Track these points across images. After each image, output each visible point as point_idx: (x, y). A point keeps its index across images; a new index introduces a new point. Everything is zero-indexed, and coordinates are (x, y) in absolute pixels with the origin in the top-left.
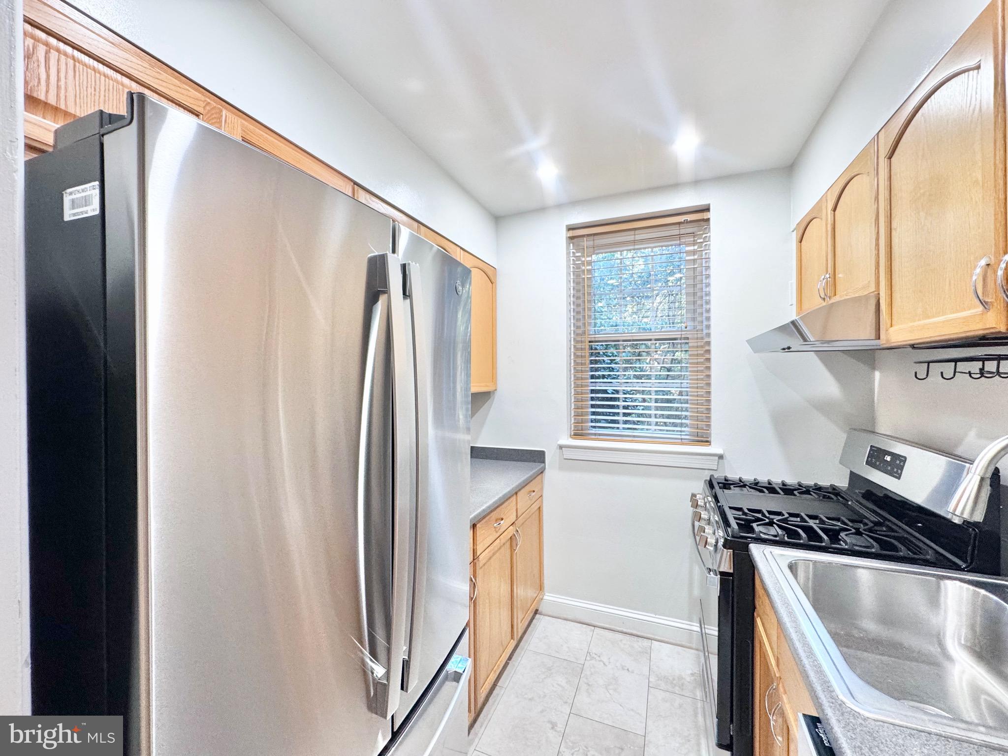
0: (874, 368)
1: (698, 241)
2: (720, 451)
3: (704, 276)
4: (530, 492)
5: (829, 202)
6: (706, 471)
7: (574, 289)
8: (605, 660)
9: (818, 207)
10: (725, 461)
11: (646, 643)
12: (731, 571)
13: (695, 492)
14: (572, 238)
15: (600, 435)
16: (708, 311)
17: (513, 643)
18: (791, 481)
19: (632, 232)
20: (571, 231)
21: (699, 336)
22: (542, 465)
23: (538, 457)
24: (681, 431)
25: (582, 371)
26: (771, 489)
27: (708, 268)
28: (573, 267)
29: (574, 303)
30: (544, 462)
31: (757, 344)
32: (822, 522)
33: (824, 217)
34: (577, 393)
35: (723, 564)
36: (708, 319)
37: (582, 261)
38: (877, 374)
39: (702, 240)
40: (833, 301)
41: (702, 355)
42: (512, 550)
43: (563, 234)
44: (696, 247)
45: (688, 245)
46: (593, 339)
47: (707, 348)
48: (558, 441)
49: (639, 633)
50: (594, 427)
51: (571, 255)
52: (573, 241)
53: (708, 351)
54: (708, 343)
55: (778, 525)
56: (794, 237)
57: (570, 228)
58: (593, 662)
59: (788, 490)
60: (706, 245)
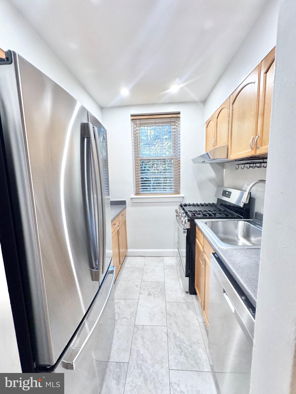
0: (224, 168)
1: (176, 125)
2: (183, 196)
3: (178, 137)
4: (122, 215)
5: (216, 115)
6: (179, 202)
7: (134, 140)
8: (150, 265)
9: (212, 117)
10: (184, 199)
11: (162, 258)
12: (190, 228)
13: (177, 209)
14: (132, 120)
15: (145, 193)
16: (179, 149)
17: (120, 266)
18: (203, 203)
19: (155, 119)
20: (132, 117)
21: (177, 158)
22: (125, 205)
23: (123, 203)
24: (171, 190)
25: (138, 171)
26: (198, 205)
27: (179, 134)
28: (133, 131)
29: (134, 145)
30: (126, 204)
31: (194, 161)
32: (212, 212)
33: (214, 120)
34: (136, 179)
35: (187, 227)
36: (179, 152)
37: (136, 129)
38: (225, 170)
39: (177, 124)
40: (216, 147)
41: (177, 165)
42: (118, 235)
43: (130, 118)
44: (175, 127)
45: (173, 126)
46: (141, 159)
47: (179, 162)
48: (130, 196)
49: (159, 256)
50: (143, 191)
51: (132, 126)
52: (133, 121)
53: (179, 163)
54: (179, 161)
55: (201, 214)
56: (205, 126)
57: (132, 116)
58: (146, 266)
59: (202, 205)
60: (179, 126)
